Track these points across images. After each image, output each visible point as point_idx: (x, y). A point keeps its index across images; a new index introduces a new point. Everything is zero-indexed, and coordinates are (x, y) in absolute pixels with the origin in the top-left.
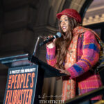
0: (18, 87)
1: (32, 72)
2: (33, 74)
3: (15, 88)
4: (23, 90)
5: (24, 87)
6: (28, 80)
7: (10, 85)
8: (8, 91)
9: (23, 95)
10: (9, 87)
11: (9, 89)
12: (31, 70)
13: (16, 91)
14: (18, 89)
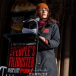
0: (20, 55)
1: (33, 46)
3: (17, 55)
4: (25, 58)
5: (26, 55)
7: (12, 53)
8: (11, 58)
9: (26, 61)
12: (32, 44)
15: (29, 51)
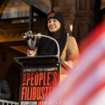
0: (36, 85)
1: (53, 71)
2: (55, 73)
3: (32, 85)
5: (44, 84)
15: (48, 78)
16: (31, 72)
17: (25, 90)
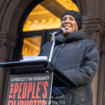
0: (24, 98)
1: (44, 81)
2: (46, 82)
3: (19, 97)
4: (31, 101)
5: (33, 97)
6: (38, 90)
7: (12, 94)
10: (10, 96)
11: (12, 99)
12: (43, 78)
13: (22, 101)
14: (24, 100)
16: (19, 82)
17: (11, 104)
